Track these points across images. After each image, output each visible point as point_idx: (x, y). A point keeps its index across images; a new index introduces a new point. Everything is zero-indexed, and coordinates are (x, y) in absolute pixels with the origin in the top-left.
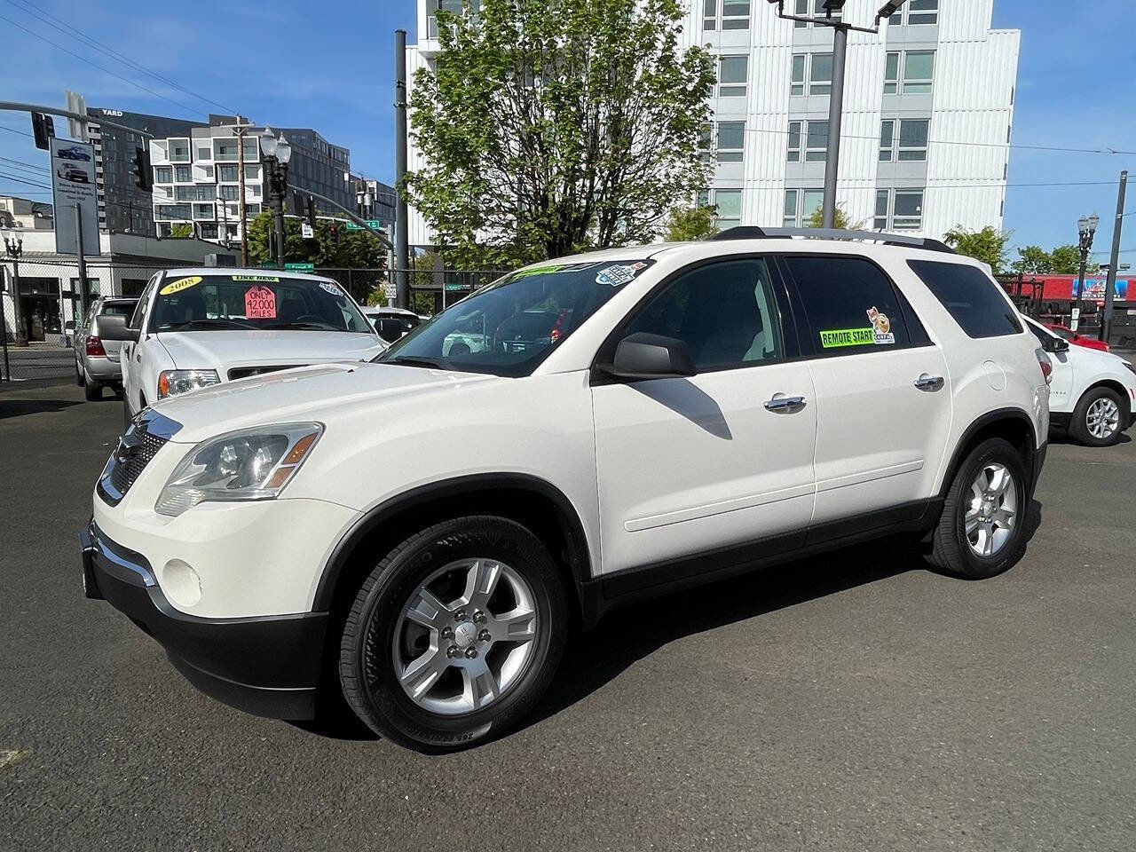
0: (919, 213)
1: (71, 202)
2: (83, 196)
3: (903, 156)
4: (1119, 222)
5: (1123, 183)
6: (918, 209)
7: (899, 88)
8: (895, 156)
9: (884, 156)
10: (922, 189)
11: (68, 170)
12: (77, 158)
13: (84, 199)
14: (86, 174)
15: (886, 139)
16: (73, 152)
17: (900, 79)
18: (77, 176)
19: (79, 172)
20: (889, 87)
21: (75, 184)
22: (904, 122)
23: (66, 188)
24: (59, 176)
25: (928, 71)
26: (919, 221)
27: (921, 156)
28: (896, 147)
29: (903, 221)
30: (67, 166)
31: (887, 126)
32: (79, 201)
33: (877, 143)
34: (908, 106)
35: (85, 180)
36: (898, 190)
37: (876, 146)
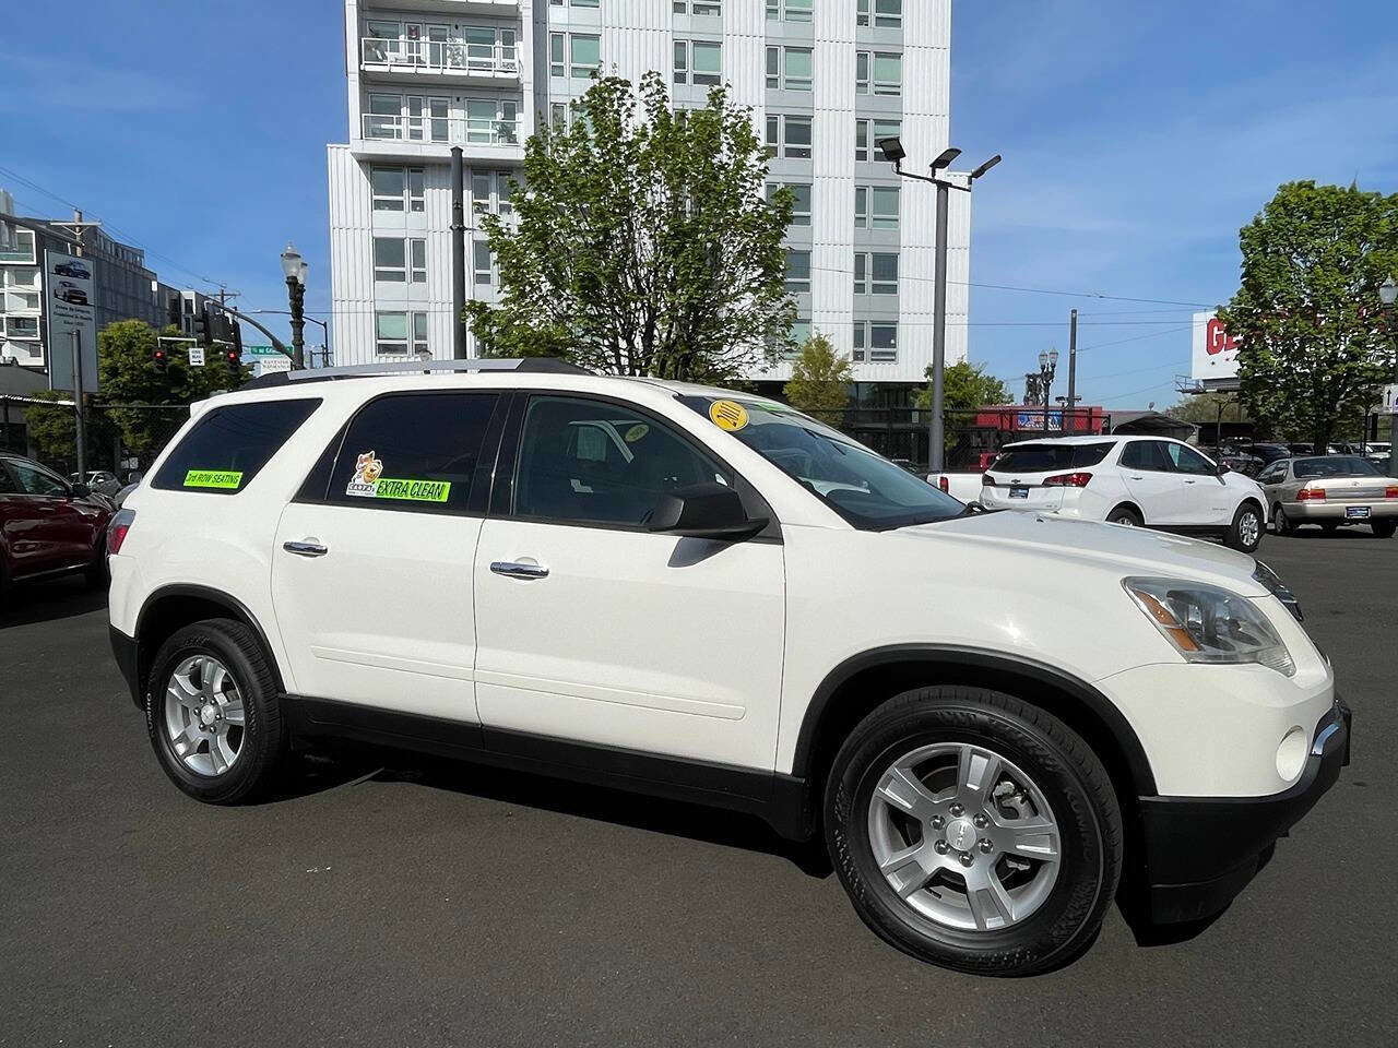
0: (894, 346)
1: (68, 328)
2: (83, 321)
3: (877, 289)
4: (1073, 357)
5: (1074, 320)
6: (893, 342)
7: (869, 221)
8: (868, 288)
9: (859, 288)
10: (895, 323)
11: (66, 289)
12: (76, 274)
13: (82, 324)
14: (84, 294)
15: (859, 272)
16: (72, 267)
17: (869, 213)
18: (76, 297)
19: (76, 292)
20: (859, 221)
21: (73, 306)
22: (875, 255)
23: (64, 312)
24: (56, 296)
25: (894, 207)
26: (894, 354)
27: (893, 289)
28: (869, 281)
29: (879, 353)
30: (64, 284)
31: (860, 259)
32: (79, 328)
33: (851, 277)
34: (878, 242)
35: (84, 302)
36: (874, 323)
37: (850, 280)
